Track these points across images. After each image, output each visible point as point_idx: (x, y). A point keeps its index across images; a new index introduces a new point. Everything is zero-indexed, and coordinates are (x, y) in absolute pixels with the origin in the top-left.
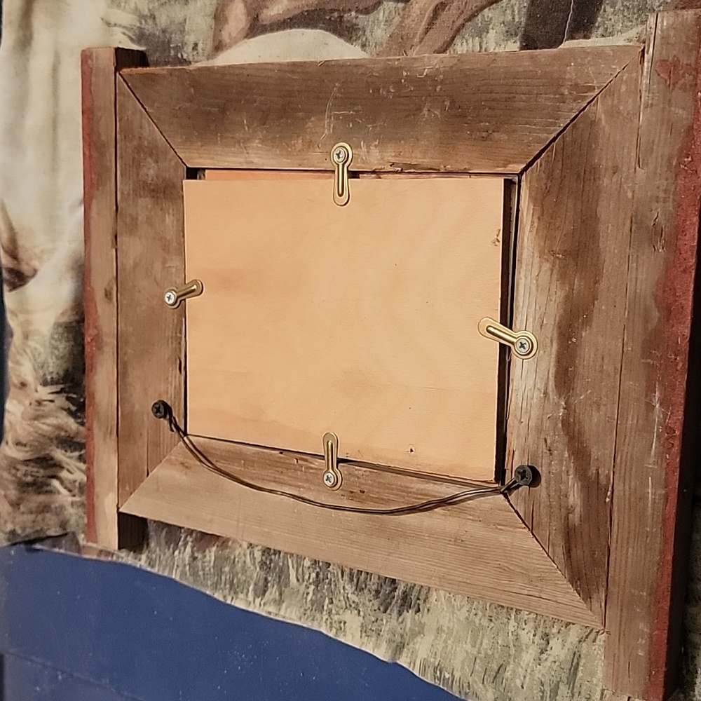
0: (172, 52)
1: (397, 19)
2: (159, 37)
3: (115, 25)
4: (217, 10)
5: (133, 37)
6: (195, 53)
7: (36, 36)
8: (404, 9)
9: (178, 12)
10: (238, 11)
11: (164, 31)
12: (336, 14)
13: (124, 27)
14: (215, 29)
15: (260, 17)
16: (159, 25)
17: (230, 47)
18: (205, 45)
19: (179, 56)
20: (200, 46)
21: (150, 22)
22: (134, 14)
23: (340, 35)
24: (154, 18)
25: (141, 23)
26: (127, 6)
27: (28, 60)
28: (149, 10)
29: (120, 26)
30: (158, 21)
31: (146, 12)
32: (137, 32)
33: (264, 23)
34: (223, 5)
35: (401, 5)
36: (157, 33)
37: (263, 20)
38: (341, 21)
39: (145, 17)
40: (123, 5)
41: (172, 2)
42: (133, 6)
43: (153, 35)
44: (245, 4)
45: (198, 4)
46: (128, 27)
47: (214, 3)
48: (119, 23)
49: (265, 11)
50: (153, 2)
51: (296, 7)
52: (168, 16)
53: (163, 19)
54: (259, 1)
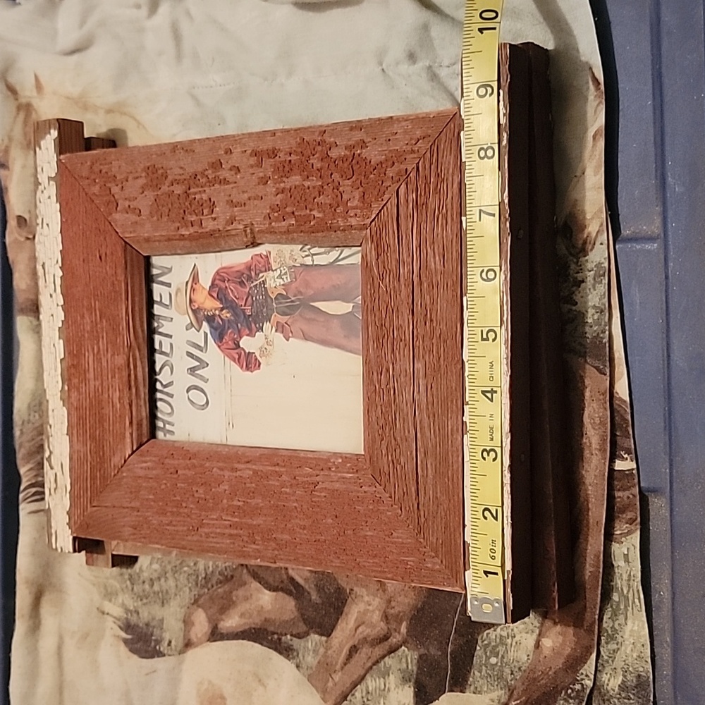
0: (153, 644)
1: (322, 650)
2: (142, 628)
3: (108, 614)
4: (185, 616)
5: (122, 625)
6: (169, 647)
7: (43, 622)
8: (326, 642)
9: (158, 611)
10: (201, 618)
11: (147, 625)
12: (276, 636)
13: (115, 617)
14: (185, 631)
15: (218, 626)
16: (142, 620)
17: (196, 646)
18: (178, 642)
19: (158, 647)
20: (173, 643)
21: (135, 615)
22: (122, 608)
23: (280, 653)
24: (138, 613)
25: (127, 614)
26: (116, 602)
27: (37, 641)
28: (134, 607)
29: (112, 616)
30: (141, 615)
31: (132, 608)
32: (125, 621)
33: (222, 631)
34: (190, 613)
35: (324, 638)
36: (141, 625)
37: (221, 629)
38: (280, 643)
39: (131, 611)
40: (113, 600)
41: (152, 603)
42: (120, 601)
43: (138, 626)
44: (207, 614)
45: (172, 609)
46: (118, 617)
47: (183, 610)
48: (111, 612)
49: (222, 623)
50: (137, 601)
51: (245, 623)
52: (149, 613)
53: (145, 615)
54: (217, 614)
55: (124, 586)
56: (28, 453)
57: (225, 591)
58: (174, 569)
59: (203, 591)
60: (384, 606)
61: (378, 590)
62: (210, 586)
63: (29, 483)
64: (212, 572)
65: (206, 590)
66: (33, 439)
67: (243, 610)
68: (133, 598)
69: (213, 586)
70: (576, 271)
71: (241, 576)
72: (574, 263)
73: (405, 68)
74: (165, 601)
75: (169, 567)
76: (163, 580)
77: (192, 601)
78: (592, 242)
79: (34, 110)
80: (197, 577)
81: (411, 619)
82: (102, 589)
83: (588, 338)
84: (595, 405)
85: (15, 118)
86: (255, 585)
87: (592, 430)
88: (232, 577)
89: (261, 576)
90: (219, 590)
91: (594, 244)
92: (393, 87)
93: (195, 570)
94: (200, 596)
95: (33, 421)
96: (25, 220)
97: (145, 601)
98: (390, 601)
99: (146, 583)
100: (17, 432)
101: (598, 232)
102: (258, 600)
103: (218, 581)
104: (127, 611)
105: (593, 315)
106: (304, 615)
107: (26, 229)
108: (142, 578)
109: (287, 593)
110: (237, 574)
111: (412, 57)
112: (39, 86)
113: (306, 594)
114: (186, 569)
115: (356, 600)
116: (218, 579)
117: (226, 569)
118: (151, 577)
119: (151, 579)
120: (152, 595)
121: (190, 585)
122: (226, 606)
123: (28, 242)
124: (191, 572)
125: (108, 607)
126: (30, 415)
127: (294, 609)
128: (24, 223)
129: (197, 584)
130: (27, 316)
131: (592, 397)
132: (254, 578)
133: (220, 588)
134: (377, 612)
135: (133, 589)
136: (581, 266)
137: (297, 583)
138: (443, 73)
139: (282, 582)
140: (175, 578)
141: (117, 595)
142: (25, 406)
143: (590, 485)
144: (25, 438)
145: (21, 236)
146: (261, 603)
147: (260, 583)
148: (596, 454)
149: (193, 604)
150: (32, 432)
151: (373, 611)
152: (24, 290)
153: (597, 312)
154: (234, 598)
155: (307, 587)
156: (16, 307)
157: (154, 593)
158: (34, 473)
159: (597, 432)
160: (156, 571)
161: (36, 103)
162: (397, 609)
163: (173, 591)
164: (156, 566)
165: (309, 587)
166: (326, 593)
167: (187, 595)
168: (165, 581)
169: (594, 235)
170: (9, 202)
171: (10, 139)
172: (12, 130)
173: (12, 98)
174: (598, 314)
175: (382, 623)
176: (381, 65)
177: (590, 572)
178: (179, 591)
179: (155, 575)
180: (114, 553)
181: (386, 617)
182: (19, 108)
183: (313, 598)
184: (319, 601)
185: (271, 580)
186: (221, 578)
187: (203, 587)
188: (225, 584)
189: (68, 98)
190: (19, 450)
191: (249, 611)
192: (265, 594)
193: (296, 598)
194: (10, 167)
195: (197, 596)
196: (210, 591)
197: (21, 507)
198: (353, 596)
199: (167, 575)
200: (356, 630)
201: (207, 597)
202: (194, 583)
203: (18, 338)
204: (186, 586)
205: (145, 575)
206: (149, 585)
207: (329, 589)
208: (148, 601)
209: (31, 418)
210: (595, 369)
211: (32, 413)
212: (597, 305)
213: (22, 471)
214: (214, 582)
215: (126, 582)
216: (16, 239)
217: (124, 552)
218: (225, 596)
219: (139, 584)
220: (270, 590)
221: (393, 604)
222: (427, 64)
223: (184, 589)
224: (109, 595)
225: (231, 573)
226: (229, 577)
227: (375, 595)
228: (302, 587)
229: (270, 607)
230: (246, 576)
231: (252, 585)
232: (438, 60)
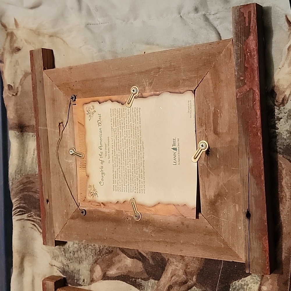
0: (75, 281)
1: (156, 287)
3: (54, 265)
4: (91, 269)
5: (61, 271)
6: (84, 283)
7: (25, 269)
8: (158, 283)
9: (77, 266)
10: (98, 269)
11: (72, 272)
12: (134, 279)
13: (57, 267)
14: (91, 275)
15: (106, 273)
16: (70, 269)
17: (97, 281)
18: (87, 280)
19: (78, 282)
20: (85, 281)
22: (61, 263)
23: (136, 287)
24: (68, 266)
25: (64, 266)
26: (58, 260)
27: (23, 278)
28: (66, 263)
29: (56, 266)
30: (70, 267)
32: (62, 269)
33: (108, 276)
34: (93, 267)
35: (156, 281)
36: (70, 272)
38: (136, 282)
39: (65, 265)
40: (57, 259)
41: (75, 262)
42: (60, 260)
43: (68, 272)
44: (101, 267)
45: (84, 265)
46: (59, 267)
47: (90, 266)
48: (56, 265)
49: (108, 272)
50: (67, 261)
51: (119, 273)
52: (73, 266)
53: (71, 267)
54: (106, 268)
55: (61, 254)
56: (15, 193)
57: (109, 258)
58: (85, 247)
59: (99, 257)
60: (184, 267)
61: (181, 259)
62: (102, 255)
63: (16, 207)
64: (103, 248)
65: (100, 257)
66: (18, 187)
67: (118, 267)
68: (66, 259)
69: (103, 255)
70: (278, 113)
71: (116, 251)
72: (278, 109)
73: (192, 15)
74: (81, 262)
75: (82, 246)
76: (79, 252)
77: (94, 262)
78: (287, 99)
79: (14, 35)
80: (96, 251)
81: (198, 274)
82: (52, 254)
83: (285, 145)
84: (288, 177)
85: (6, 39)
86: (123, 255)
87: (287, 189)
88: (112, 251)
89: (126, 251)
90: (106, 257)
91: (288, 100)
92: (186, 25)
93: (94, 248)
94: (98, 259)
95: (18, 178)
96: (12, 86)
97: (71, 261)
98: (188, 266)
99: (71, 253)
100: (10, 184)
101: (290, 94)
102: (125, 262)
103: (106, 253)
104: (63, 265)
105: (287, 134)
106: (147, 270)
107: (12, 91)
108: (69, 251)
109: (138, 260)
110: (114, 250)
111: (196, 10)
112: (16, 24)
113: (147, 260)
114: (90, 247)
115: (171, 264)
116: (106, 252)
117: (109, 248)
118: (74, 250)
119: (74, 251)
120: (74, 259)
121: (93, 254)
122: (110, 264)
123: (13, 96)
124: (93, 248)
125: (54, 262)
126: (16, 175)
127: (142, 267)
128: (11, 88)
129: (96, 254)
130: (14, 130)
131: (286, 173)
132: (122, 252)
133: (107, 256)
134: (181, 270)
135: (65, 255)
136: (281, 111)
137: (143, 255)
138: (211, 18)
139: (136, 254)
140: (85, 251)
141: (59, 257)
142: (14, 171)
143: (285, 215)
144: (14, 186)
145: (10, 94)
146: (126, 263)
147: (125, 255)
148: (289, 201)
149: (94, 263)
150: (17, 183)
151: (179, 270)
152: (12, 119)
153: (289, 133)
154: (114, 261)
155: (147, 257)
156: (9, 126)
157: (75, 258)
158: (19, 202)
159: (289, 190)
160: (76, 248)
161: (15, 32)
162: (191, 270)
163: (84, 257)
164: (76, 245)
165: (148, 257)
166: (156, 260)
167: (91, 259)
168: (80, 252)
169: (287, 96)
170: (4, 78)
171: (4, 49)
172: (5, 45)
173: (4, 30)
174: (289, 134)
175: (184, 275)
176: (180, 14)
177: (285, 256)
178: (88, 257)
179: (76, 250)
180: (56, 240)
181: (186, 273)
182: (8, 34)
183: (150, 262)
184: (153, 264)
185: (130, 254)
186: (107, 251)
187: (99, 255)
188: (109, 254)
189: (31, 30)
190: (12, 192)
191: (121, 267)
192: (128, 259)
193: (143, 262)
194: (4, 62)
195: (96, 259)
196: (102, 257)
197: (13, 218)
198: (169, 262)
199: (81, 250)
200: (171, 278)
201: (101, 260)
202: (94, 254)
203: (9, 140)
204: (91, 255)
205: (71, 249)
206: (73, 254)
207: (158, 259)
208: (72, 261)
209: (17, 177)
210: (288, 160)
211: (17, 175)
212: (288, 130)
213: (13, 201)
214: (104, 253)
215: (62, 252)
216: (8, 95)
217: (61, 239)
218: (109, 260)
219: (68, 253)
220: (130, 258)
221: (189, 267)
222: (203, 13)
223: (90, 256)
224: (55, 257)
225: (111, 249)
226: (111, 251)
227: (179, 262)
228: (145, 257)
229: (131, 266)
230: (119, 251)
231: (122, 255)
232: (209, 11)
